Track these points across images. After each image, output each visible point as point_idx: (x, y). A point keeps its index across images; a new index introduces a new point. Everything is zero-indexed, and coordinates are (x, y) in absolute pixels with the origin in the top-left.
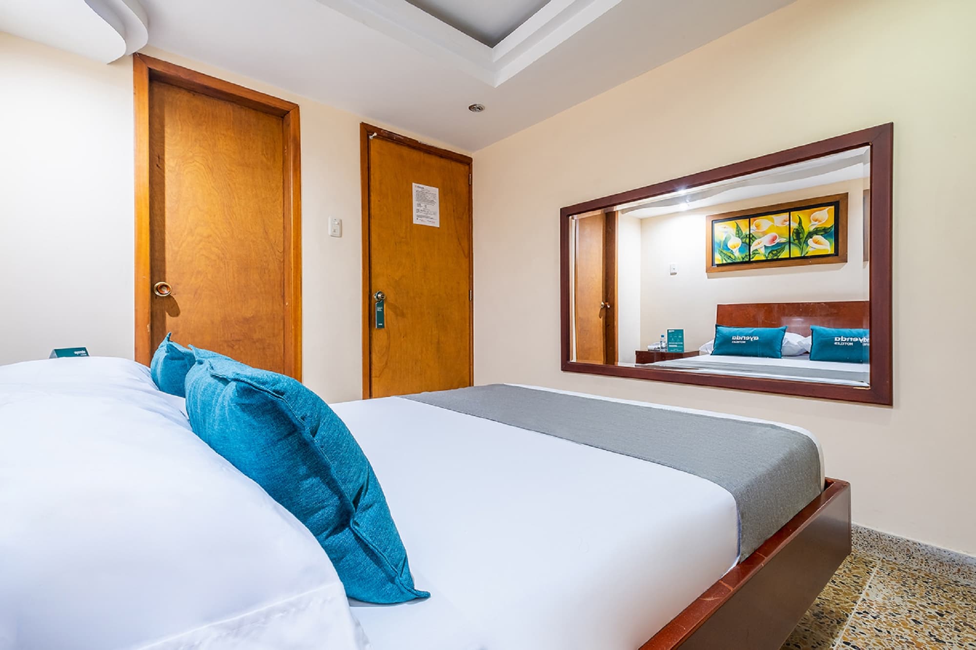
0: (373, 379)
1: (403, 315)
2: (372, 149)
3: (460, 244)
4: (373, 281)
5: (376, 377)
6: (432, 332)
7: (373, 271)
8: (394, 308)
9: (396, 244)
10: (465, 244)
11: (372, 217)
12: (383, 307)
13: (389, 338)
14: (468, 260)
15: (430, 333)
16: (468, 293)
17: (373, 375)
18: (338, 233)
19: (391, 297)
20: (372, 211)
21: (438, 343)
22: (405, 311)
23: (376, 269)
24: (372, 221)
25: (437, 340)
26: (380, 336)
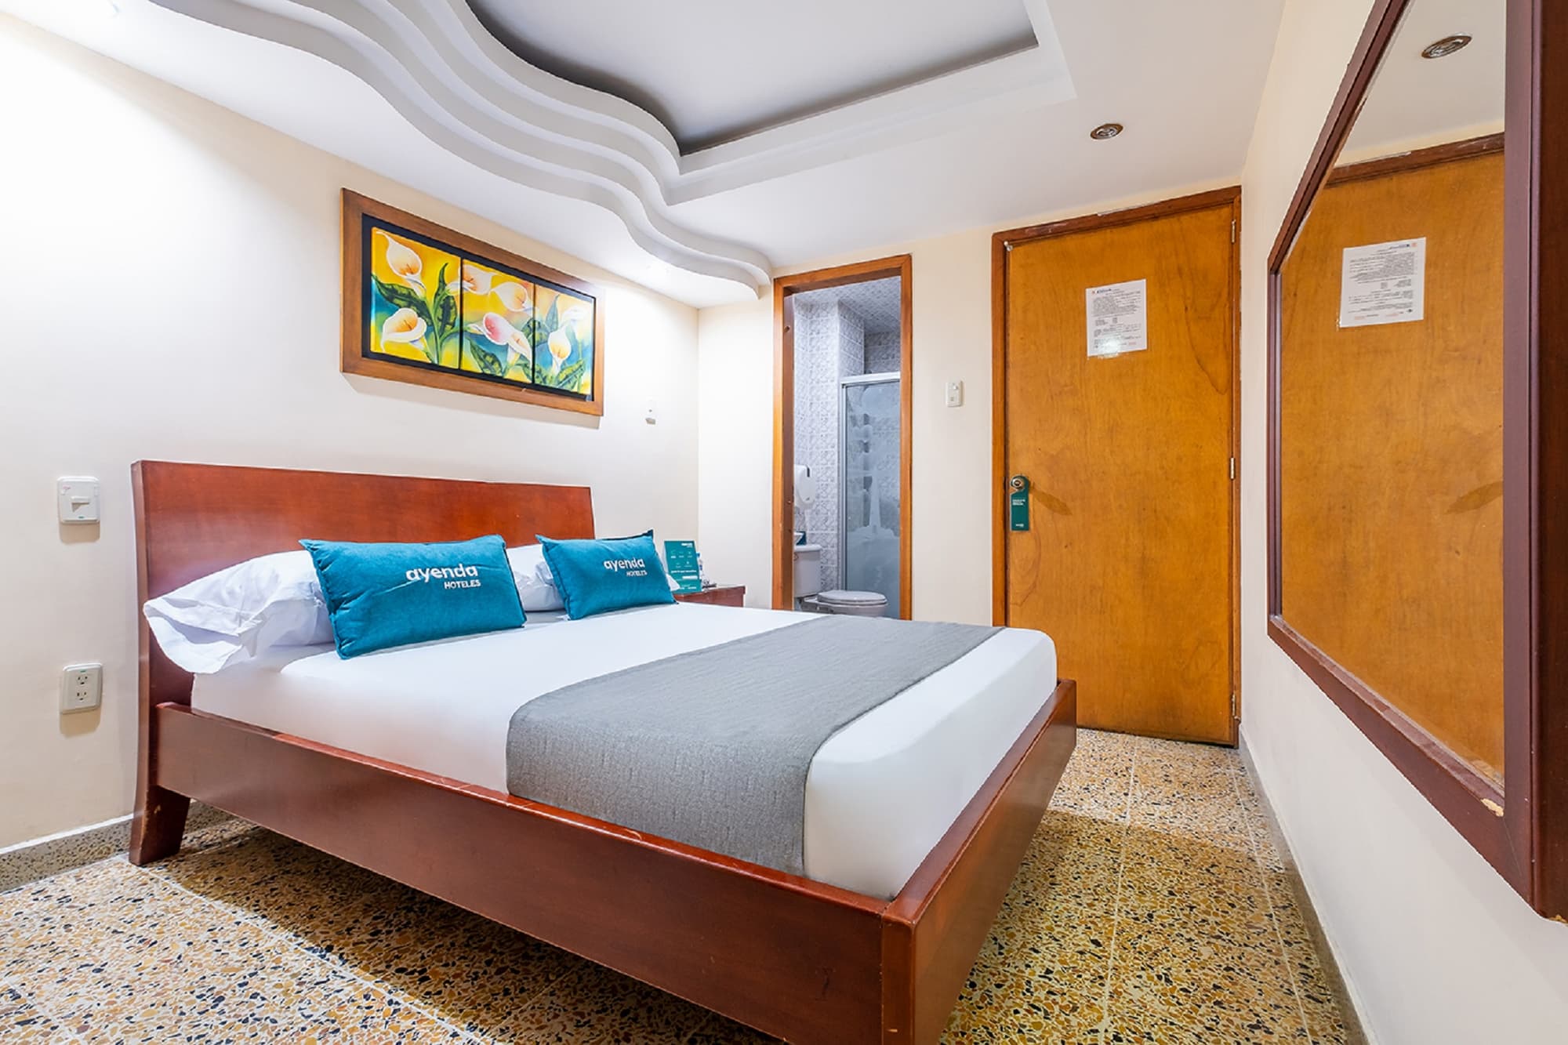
0: (1011, 607)
1: (1065, 510)
2: (1011, 266)
3: (1203, 369)
4: (1011, 461)
5: (1016, 604)
6: (1127, 539)
7: (1010, 445)
8: (1049, 501)
9: (1052, 398)
10: (1219, 367)
11: (1011, 365)
12: (1027, 500)
13: (1039, 545)
14: (1225, 398)
15: (1123, 541)
16: (1227, 463)
17: (1011, 599)
18: (957, 401)
19: (1041, 481)
20: (1011, 358)
21: (1143, 558)
22: (1070, 504)
23: (1017, 440)
24: (1011, 371)
25: (1140, 555)
26: (1021, 543)
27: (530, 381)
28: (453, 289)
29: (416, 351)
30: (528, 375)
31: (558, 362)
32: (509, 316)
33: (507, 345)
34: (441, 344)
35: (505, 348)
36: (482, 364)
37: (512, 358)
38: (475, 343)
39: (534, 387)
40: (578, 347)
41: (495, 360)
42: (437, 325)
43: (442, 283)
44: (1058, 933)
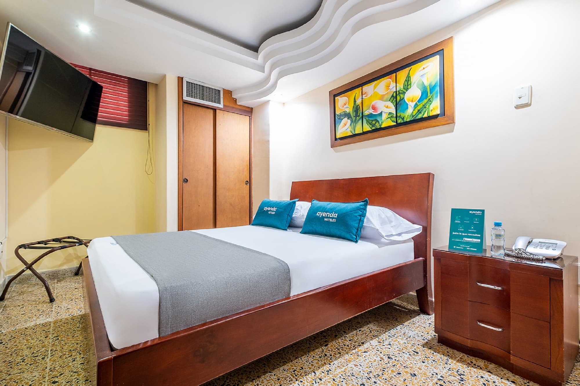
27: (395, 124)
28: (359, 102)
29: (347, 133)
30: (393, 121)
31: (411, 105)
32: (382, 98)
33: (382, 111)
34: (355, 126)
35: (381, 114)
36: (371, 126)
37: (384, 116)
38: (367, 118)
39: (398, 125)
40: (426, 89)
41: (377, 121)
42: (354, 119)
43: (355, 101)
44: (74, 376)
